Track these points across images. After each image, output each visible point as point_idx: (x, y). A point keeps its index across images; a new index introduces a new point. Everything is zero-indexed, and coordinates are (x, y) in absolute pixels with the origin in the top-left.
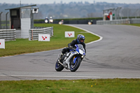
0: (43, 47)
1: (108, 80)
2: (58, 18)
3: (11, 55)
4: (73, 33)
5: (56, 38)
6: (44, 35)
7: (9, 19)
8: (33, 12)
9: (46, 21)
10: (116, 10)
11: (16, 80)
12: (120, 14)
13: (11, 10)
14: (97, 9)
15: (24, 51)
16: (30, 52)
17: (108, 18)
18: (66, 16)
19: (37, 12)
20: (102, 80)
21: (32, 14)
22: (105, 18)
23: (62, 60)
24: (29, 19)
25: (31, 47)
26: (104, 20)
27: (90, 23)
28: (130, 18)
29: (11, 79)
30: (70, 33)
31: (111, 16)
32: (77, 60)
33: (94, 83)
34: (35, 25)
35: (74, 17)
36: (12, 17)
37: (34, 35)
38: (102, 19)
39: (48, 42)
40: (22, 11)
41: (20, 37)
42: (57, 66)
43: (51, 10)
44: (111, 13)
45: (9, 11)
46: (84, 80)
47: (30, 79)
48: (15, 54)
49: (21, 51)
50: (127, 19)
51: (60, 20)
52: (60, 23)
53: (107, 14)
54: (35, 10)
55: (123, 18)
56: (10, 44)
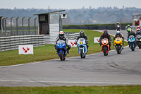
7: (38, 24)
8: (62, 17)
14: (126, 15)
15: (53, 57)
17: (137, 24)
19: (66, 17)
22: (134, 23)
24: (58, 25)
29: (40, 85)
33: (123, 90)
36: (41, 23)
38: (131, 25)
40: (51, 17)
43: (80, 15)
44: (140, 19)
45: (37, 16)
48: (44, 60)
53: (136, 20)
54: (64, 15)
56: (39, 50)
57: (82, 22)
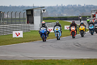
3: (27, 42)
6: (50, 28)
7: (26, 17)
8: (43, 12)
11: (30, 59)
13: (27, 11)
14: (86, 10)
15: (36, 39)
19: (45, 12)
21: (41, 13)
22: (92, 16)
24: (40, 17)
26: (92, 18)
33: (85, 62)
36: (28, 15)
38: (90, 17)
40: (35, 11)
41: (33, 30)
43: (55, 10)
44: (96, 13)
45: (25, 11)
47: (41, 59)
48: (30, 41)
49: (34, 39)
54: (44, 10)
56: (26, 34)
57: (56, 15)
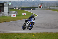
0: (13, 19)
1: (40, 33)
2: (20, 7)
4: (26, 13)
5: (19, 16)
6: (14, 14)
9: (15, 8)
10: (44, 4)
12: (45, 6)
15: (6, 21)
16: (8, 21)
17: (40, 7)
18: (23, 6)
20: (38, 33)
21: (9, 5)
22: (39, 7)
23: (25, 25)
25: (8, 19)
26: (39, 8)
27: (31, 9)
28: (49, 7)
30: (24, 13)
31: (42, 6)
32: (32, 25)
33: (34, 34)
34: (10, 10)
35: (26, 7)
37: (10, 14)
38: (38, 7)
39: (15, 17)
42: (23, 27)
44: (41, 5)
46: (30, 33)
48: (2, 22)
49: (4, 21)
50: (48, 8)
51: (20, 8)
52: (20, 9)
53: (40, 6)
55: (46, 7)
